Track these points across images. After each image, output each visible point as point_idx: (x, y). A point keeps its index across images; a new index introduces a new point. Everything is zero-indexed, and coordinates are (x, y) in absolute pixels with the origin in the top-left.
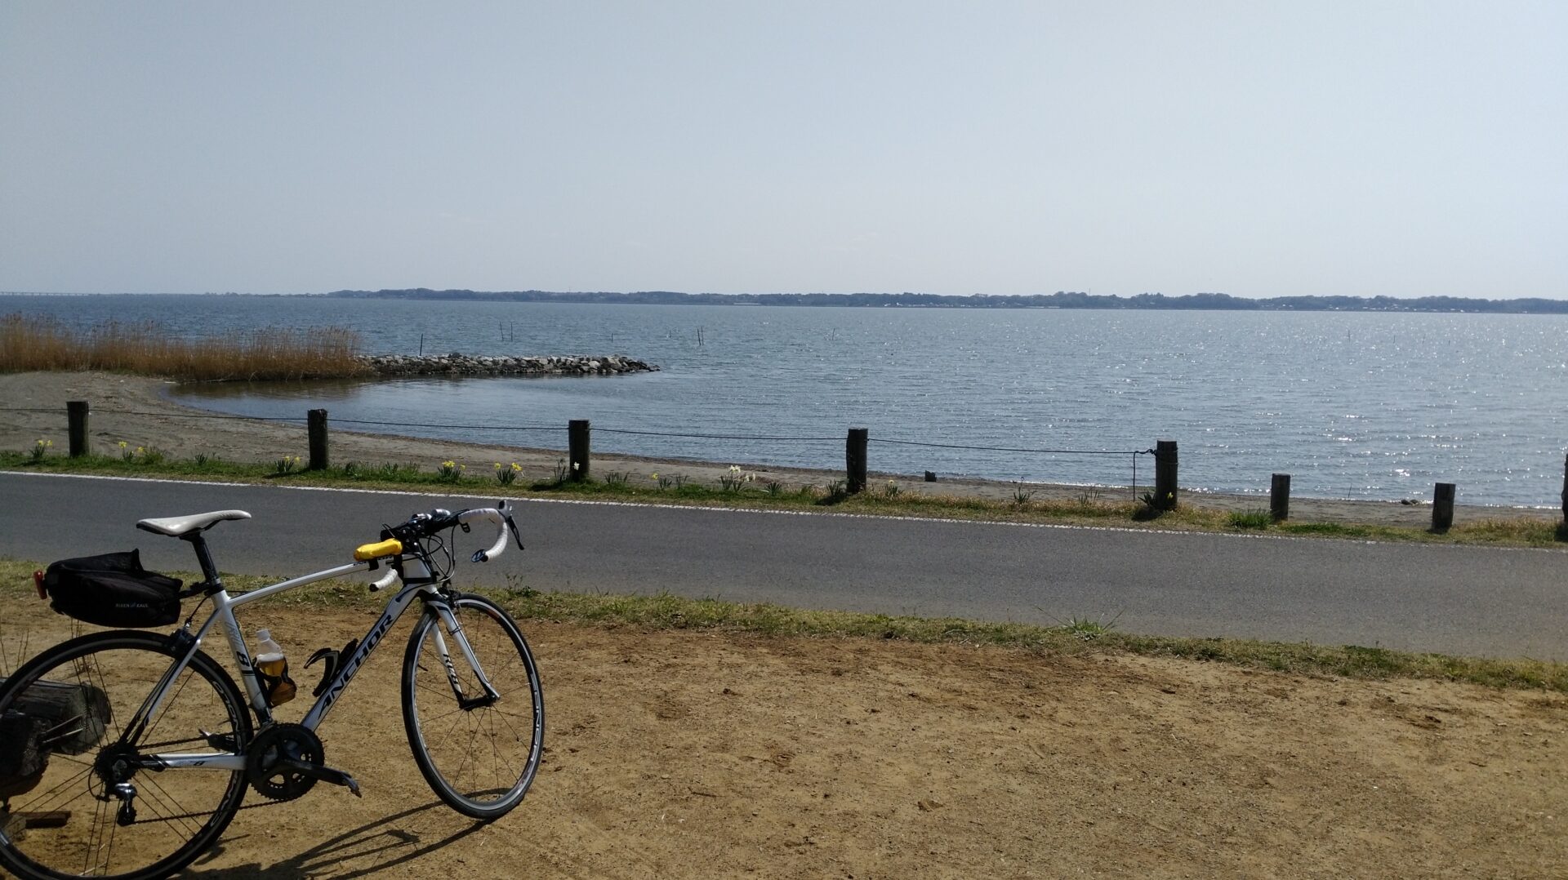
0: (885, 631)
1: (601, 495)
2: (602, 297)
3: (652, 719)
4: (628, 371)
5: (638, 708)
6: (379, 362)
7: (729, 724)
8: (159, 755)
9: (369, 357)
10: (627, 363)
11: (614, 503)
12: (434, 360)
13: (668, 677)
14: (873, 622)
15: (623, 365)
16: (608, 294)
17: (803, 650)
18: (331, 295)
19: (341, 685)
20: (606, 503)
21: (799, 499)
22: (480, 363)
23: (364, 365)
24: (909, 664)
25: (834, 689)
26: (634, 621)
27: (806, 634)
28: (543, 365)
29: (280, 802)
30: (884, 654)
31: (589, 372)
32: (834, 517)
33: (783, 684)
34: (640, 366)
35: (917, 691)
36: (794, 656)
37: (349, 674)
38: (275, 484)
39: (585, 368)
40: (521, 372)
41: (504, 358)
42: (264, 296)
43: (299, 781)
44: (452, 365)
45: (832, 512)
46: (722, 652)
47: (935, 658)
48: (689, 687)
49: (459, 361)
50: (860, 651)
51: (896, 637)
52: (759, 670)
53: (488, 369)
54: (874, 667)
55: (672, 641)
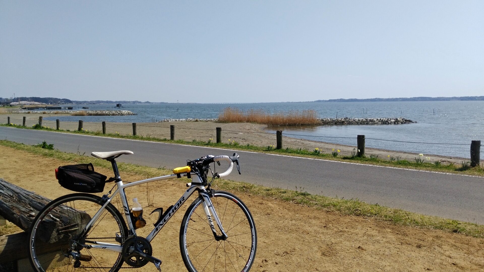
0: (454, 228)
1: (367, 162)
2: (400, 99)
3: (319, 255)
4: (405, 123)
5: (316, 249)
6: (323, 120)
7: (351, 263)
8: (97, 242)
9: (320, 119)
10: (404, 120)
11: (371, 165)
12: (340, 119)
13: (338, 236)
14: (450, 224)
15: (403, 121)
16: (403, 98)
17: (408, 233)
18: (315, 102)
19: (162, 223)
20: (368, 165)
21: (448, 168)
22: (354, 120)
23: (319, 121)
24: (460, 246)
25: (413, 254)
26: (338, 210)
27: (413, 225)
28: (375, 121)
29: (134, 268)
30: (449, 240)
31: (391, 123)
32: (462, 176)
33: (389, 248)
34: (410, 121)
35: (457, 261)
36: (402, 235)
37: (166, 220)
38: (265, 153)
39: (389, 122)
40: (367, 123)
41: (362, 119)
42: (297, 102)
43: (142, 260)
44: (345, 121)
45: (462, 174)
46: (369, 229)
47: (476, 246)
48: (344, 243)
49: (347, 120)
50: (437, 237)
51: (458, 232)
52: (381, 239)
53: (356, 122)
54: (440, 246)
55: (350, 220)
